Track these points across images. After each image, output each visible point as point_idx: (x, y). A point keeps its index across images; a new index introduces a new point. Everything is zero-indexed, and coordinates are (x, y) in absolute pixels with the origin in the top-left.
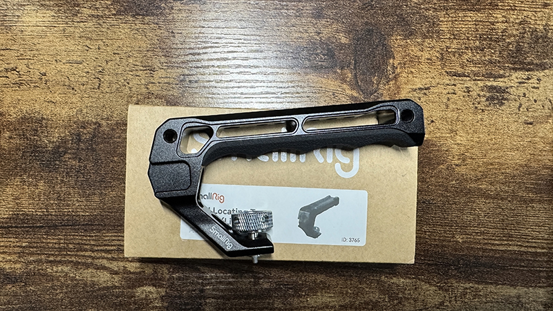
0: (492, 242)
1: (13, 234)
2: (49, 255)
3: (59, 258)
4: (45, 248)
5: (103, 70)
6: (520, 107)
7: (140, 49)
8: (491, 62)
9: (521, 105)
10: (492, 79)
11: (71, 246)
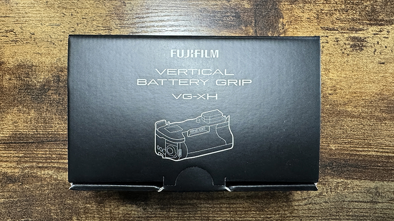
0: (357, 149)
1: (12, 148)
2: (38, 163)
3: (45, 165)
4: (36, 158)
5: (75, 30)
6: (375, 52)
7: (101, 15)
8: (353, 20)
9: (375, 50)
10: (354, 32)
11: (54, 156)
